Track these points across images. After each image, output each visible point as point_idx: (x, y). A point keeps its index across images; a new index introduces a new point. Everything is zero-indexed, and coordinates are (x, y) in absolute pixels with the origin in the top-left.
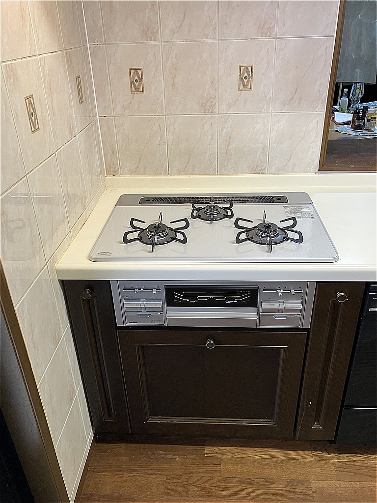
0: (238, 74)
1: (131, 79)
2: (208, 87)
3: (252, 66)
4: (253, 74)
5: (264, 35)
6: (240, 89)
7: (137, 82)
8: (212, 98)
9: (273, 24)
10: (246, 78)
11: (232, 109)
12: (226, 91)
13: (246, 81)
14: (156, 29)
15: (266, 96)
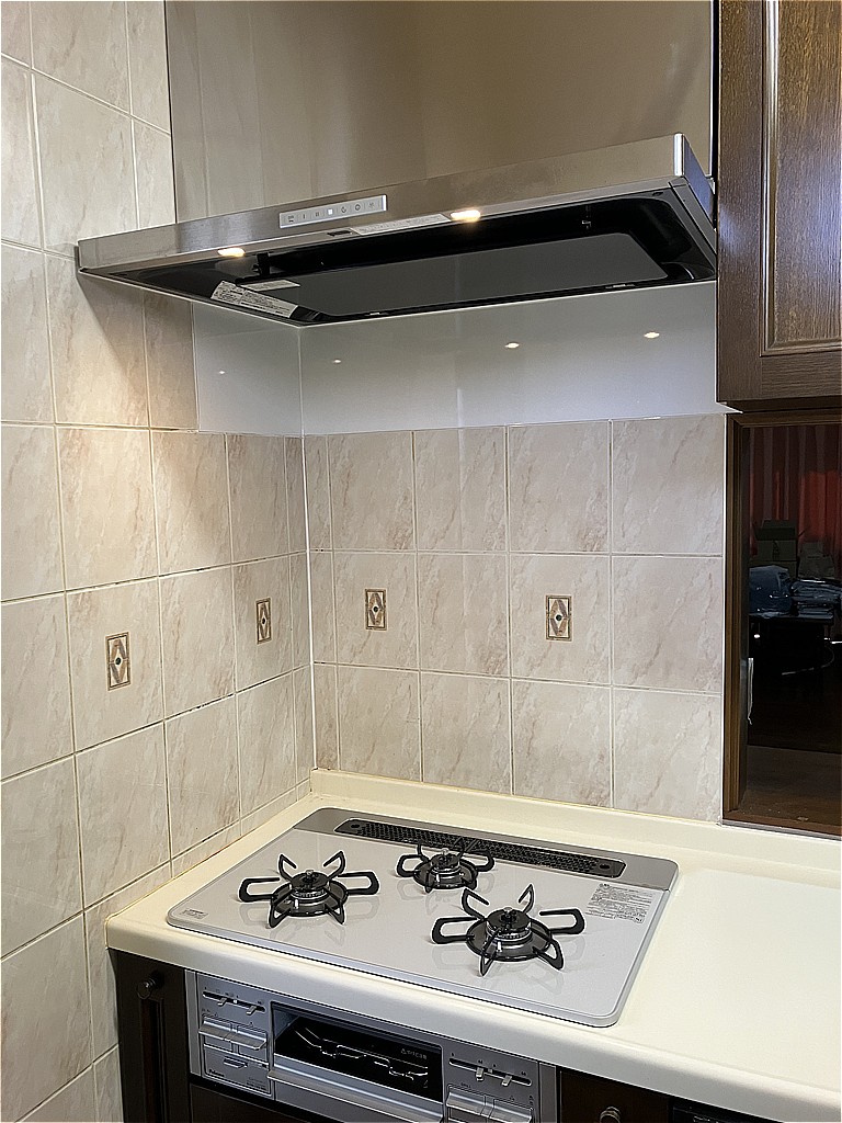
0: (545, 611)
1: (367, 605)
2: (491, 629)
3: (569, 599)
4: (572, 612)
5: (588, 548)
6: (549, 637)
7: (375, 610)
8: (499, 647)
9: (603, 532)
10: (559, 618)
11: (535, 671)
12: (525, 638)
13: (559, 623)
14: (409, 531)
15: (599, 655)
